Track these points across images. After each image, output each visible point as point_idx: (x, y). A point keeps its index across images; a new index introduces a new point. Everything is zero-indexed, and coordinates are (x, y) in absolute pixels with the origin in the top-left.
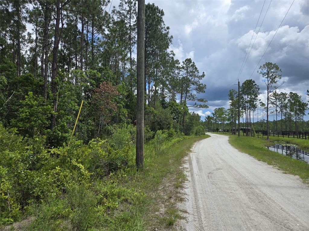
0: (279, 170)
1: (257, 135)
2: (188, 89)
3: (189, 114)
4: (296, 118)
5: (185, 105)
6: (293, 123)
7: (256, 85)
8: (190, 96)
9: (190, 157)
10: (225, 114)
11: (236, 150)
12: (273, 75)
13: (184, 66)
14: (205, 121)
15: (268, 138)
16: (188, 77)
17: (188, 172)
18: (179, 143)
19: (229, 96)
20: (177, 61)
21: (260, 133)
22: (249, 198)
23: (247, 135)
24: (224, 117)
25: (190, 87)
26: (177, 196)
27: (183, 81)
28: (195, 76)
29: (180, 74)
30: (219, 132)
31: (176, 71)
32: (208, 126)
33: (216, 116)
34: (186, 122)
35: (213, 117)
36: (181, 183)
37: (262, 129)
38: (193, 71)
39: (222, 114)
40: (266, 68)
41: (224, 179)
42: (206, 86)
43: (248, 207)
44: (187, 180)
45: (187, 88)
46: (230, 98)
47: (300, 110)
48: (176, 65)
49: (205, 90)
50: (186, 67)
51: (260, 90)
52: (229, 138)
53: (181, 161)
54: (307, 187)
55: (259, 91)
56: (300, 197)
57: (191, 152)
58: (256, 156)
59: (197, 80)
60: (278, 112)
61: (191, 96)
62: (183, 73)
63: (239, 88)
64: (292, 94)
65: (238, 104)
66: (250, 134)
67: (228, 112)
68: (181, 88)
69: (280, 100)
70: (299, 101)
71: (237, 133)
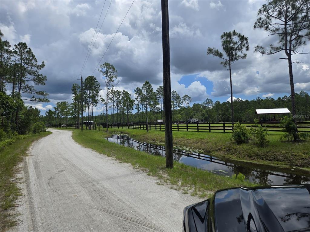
0: (116, 160)
1: (98, 128)
2: (23, 78)
3: (26, 108)
4: (127, 111)
5: (19, 98)
6: (125, 115)
7: (97, 81)
8: (25, 87)
9: (26, 163)
10: (69, 109)
11: (80, 146)
12: (110, 74)
13: (17, 50)
14: (46, 116)
15: (107, 130)
16: (23, 64)
17: (23, 183)
18: (10, 145)
19: (72, 90)
20: (6, 43)
21: (101, 125)
22: (92, 197)
23: (90, 128)
24: (67, 111)
25: (26, 76)
26: (5, 221)
27: (15, 69)
28: (32, 65)
29: (11, 60)
30: (61, 128)
31: (6, 55)
32: (49, 121)
33: (59, 110)
34: (21, 119)
35: (55, 112)
36: (12, 201)
37: (102, 121)
38: (29, 58)
39: (66, 109)
40: (105, 67)
41: (66, 182)
42: (46, 78)
43: (91, 208)
44: (21, 195)
45: (21, 78)
46: (73, 92)
47: (130, 105)
48: (5, 48)
49: (45, 82)
50: (19, 52)
51: (101, 86)
52: (72, 133)
53: (13, 170)
54: (136, 172)
55: (100, 88)
56: (132, 183)
57: (27, 156)
58: (98, 150)
59: (35, 70)
60: (115, 106)
61: (28, 87)
62: (15, 59)
63: (82, 83)
64: (125, 92)
65: (82, 99)
66: (92, 127)
67: (72, 107)
68: (12, 77)
69: (116, 97)
70: (129, 99)
71: (81, 127)
